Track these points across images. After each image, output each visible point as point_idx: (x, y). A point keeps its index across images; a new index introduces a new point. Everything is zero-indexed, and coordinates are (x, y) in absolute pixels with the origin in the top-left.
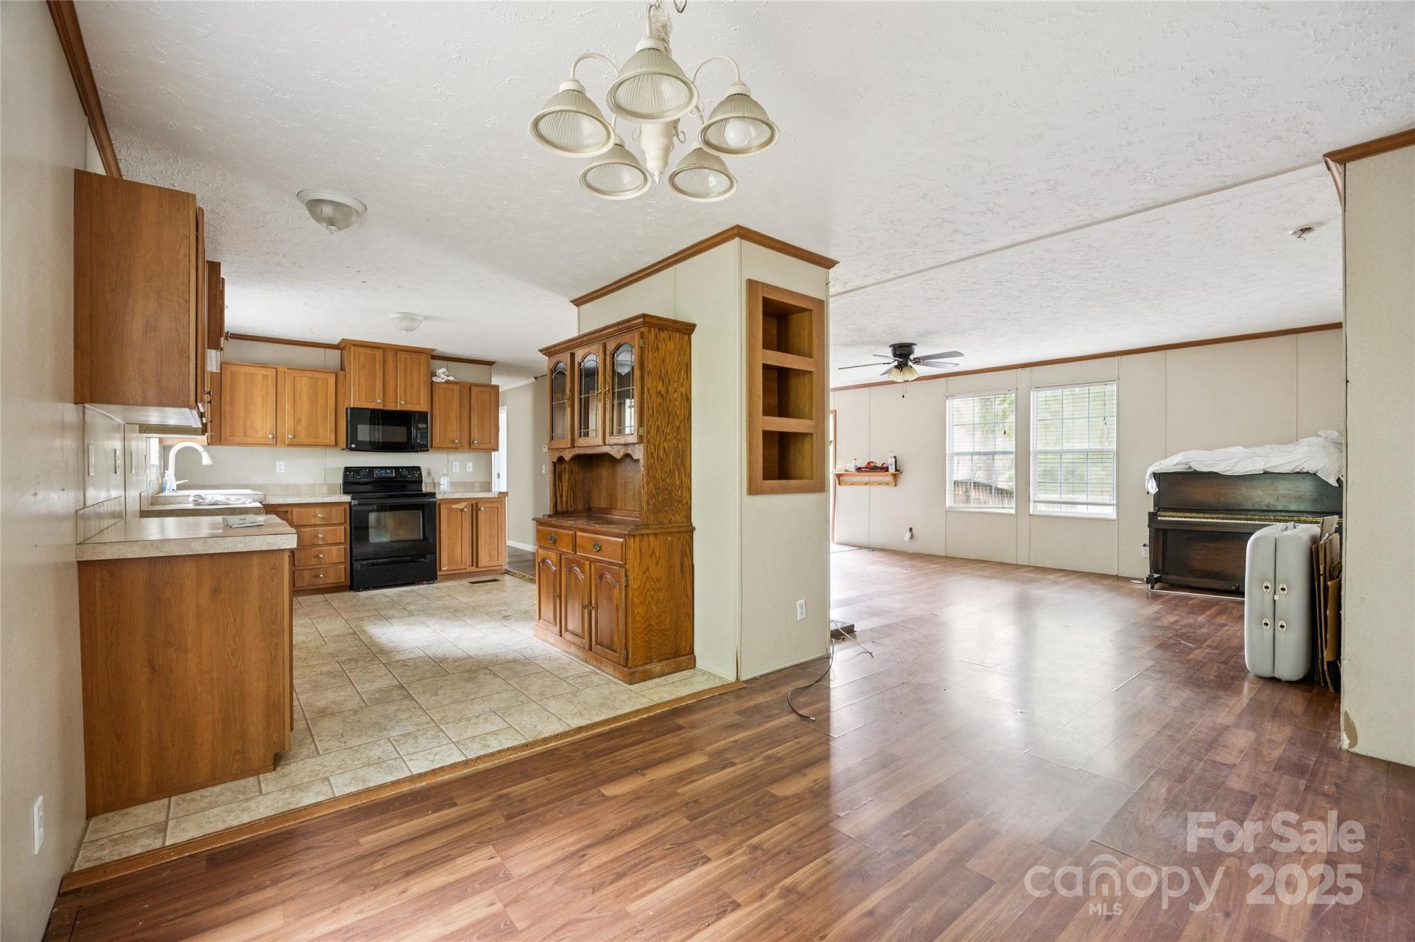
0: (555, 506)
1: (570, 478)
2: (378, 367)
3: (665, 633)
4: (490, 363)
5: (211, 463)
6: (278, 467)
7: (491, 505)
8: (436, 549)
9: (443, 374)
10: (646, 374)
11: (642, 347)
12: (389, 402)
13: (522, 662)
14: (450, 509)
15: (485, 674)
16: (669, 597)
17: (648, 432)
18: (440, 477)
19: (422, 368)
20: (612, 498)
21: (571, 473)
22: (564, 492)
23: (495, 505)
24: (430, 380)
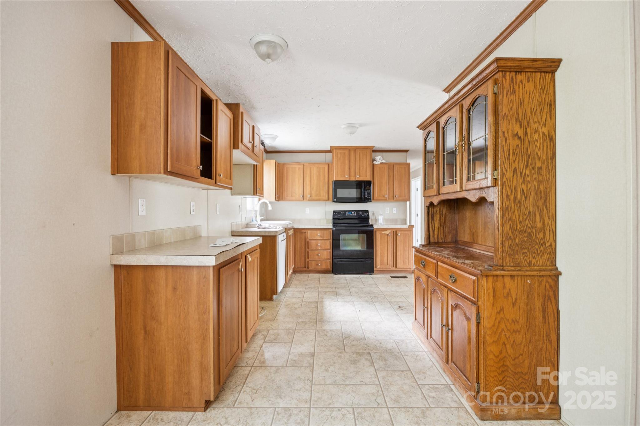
0: (428, 238)
1: (440, 218)
2: (347, 158)
3: (522, 376)
4: (406, 151)
5: (272, 209)
6: (306, 210)
7: (405, 232)
8: (373, 257)
9: (379, 159)
10: (500, 118)
11: (496, 93)
12: (352, 176)
13: (395, 355)
14: (381, 234)
15: (367, 359)
16: (528, 341)
17: (503, 175)
18: (379, 216)
19: (368, 157)
20: (474, 234)
21: (441, 214)
22: (436, 228)
23: (407, 232)
24: (372, 163)
